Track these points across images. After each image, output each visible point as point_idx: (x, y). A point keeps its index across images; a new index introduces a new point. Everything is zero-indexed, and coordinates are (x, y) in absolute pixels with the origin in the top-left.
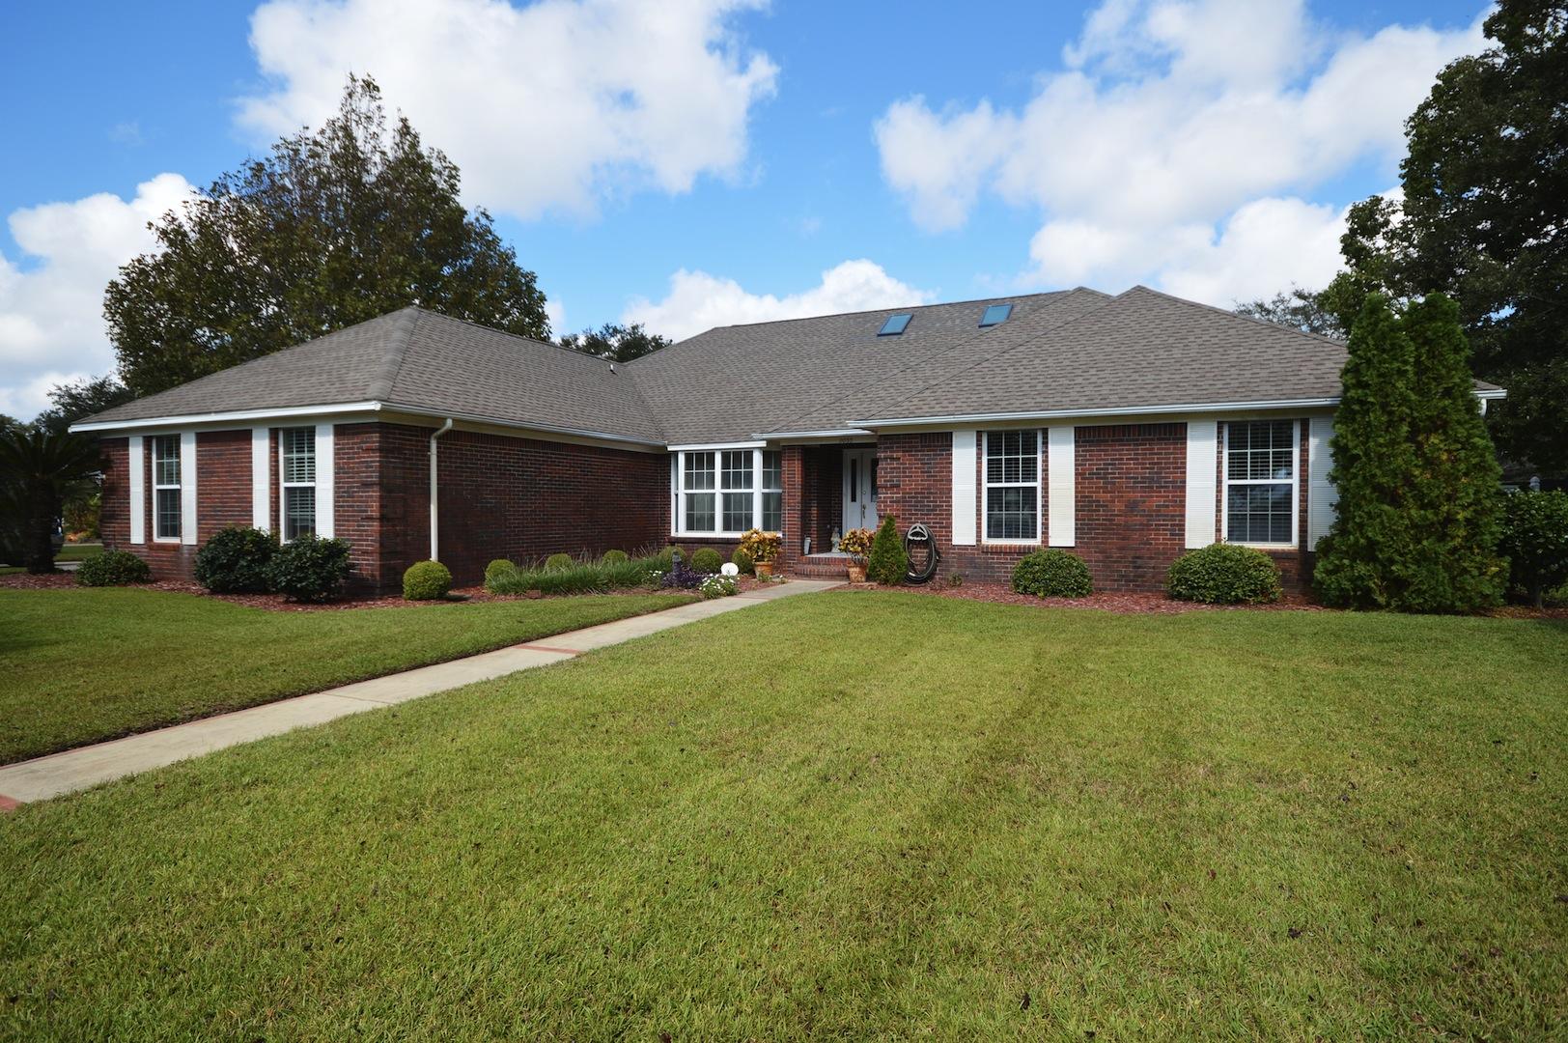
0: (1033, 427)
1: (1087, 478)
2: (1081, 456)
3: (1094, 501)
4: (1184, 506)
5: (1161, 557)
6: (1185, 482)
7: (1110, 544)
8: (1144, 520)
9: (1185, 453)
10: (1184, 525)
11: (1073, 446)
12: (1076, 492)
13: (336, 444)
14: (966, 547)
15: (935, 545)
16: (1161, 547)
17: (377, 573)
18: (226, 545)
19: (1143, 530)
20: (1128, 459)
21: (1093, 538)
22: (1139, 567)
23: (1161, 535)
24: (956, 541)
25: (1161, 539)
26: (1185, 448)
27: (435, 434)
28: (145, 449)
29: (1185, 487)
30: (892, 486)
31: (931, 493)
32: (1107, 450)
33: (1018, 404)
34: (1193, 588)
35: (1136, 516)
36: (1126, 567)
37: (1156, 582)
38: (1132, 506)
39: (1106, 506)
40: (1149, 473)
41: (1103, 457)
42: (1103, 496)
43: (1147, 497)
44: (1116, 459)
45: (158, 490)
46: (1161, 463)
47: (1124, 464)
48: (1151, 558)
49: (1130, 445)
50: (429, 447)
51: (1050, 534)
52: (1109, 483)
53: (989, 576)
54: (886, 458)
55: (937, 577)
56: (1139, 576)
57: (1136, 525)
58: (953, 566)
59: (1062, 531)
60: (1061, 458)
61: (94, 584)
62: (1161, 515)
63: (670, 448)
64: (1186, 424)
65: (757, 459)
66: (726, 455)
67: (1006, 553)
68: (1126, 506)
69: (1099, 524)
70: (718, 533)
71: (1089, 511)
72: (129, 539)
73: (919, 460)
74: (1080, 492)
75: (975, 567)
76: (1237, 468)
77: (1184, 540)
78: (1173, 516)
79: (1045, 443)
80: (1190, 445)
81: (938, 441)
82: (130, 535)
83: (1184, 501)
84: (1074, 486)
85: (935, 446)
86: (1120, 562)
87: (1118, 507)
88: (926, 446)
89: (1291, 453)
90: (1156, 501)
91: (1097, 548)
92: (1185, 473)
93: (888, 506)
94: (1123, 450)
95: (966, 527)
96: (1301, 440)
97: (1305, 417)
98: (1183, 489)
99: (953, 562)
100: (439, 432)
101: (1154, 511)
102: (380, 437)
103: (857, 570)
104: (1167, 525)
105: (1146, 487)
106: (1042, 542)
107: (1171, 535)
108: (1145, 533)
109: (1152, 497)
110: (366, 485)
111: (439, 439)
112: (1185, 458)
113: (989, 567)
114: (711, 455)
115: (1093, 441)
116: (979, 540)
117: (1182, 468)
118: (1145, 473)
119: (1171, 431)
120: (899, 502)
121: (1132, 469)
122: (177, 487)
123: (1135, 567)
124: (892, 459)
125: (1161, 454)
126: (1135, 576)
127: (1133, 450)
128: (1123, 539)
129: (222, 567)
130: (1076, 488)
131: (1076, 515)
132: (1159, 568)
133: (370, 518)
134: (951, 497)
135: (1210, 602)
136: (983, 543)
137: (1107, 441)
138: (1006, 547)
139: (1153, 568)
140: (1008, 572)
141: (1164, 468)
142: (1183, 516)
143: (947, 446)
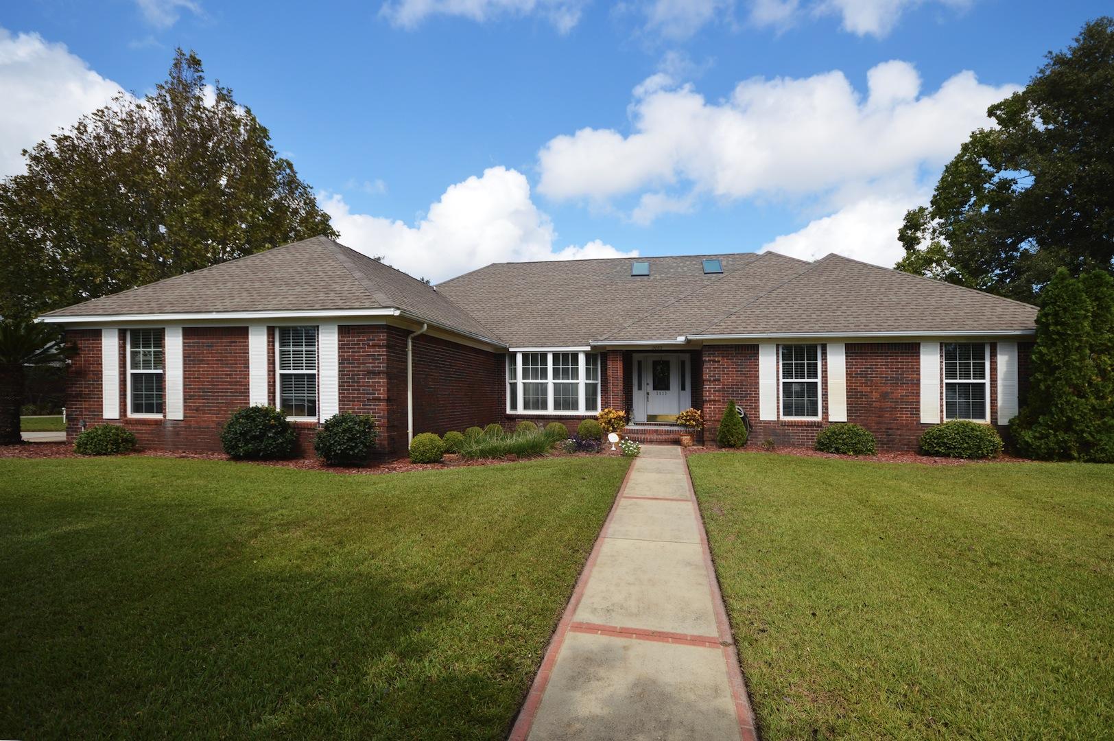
0: (816, 343)
1: (854, 377)
2: (849, 362)
3: (859, 392)
4: (919, 396)
5: (905, 428)
6: (919, 380)
7: (870, 420)
8: (893, 405)
9: (919, 362)
10: (919, 408)
11: (844, 356)
12: (847, 386)
13: (339, 341)
14: (769, 422)
15: (750, 421)
16: (904, 422)
17: (386, 442)
18: (254, 420)
19: (892, 411)
20: (881, 366)
21: (858, 416)
22: (890, 435)
23: (904, 414)
24: (763, 417)
25: (904, 417)
26: (919, 359)
27: (412, 335)
28: (120, 339)
29: (919, 384)
30: (715, 380)
31: (744, 385)
32: (867, 359)
33: (807, 327)
34: (950, 448)
35: (887, 402)
36: (881, 435)
37: (901, 445)
38: (884, 396)
39: (867, 395)
40: (896, 374)
41: (863, 364)
42: (864, 389)
43: (895, 390)
44: (874, 365)
45: (132, 374)
46: (903, 368)
47: (879, 368)
48: (898, 429)
49: (882, 356)
50: (407, 345)
51: (829, 413)
52: (869, 380)
53: (786, 442)
54: (709, 361)
55: (749, 442)
56: (891, 441)
57: (887, 408)
58: (761, 435)
59: (838, 412)
60: (836, 364)
61: (99, 454)
62: (904, 402)
63: (511, 350)
64: (919, 343)
65: (582, 359)
66: (556, 356)
67: (798, 426)
68: (880, 396)
69: (863, 407)
70: (551, 411)
71: (855, 398)
72: (102, 415)
73: (734, 362)
74: (849, 386)
75: (776, 436)
76: (951, 373)
77: (919, 417)
78: (911, 402)
79: (824, 354)
80: (922, 357)
81: (749, 350)
82: (102, 412)
83: (919, 393)
84: (845, 382)
85: (745, 354)
86: (877, 432)
87: (875, 396)
88: (738, 354)
89: (984, 363)
90: (900, 392)
91: (862, 422)
92: (919, 374)
93: (712, 394)
94: (878, 359)
95: (769, 408)
96: (991, 356)
97: (994, 343)
98: (918, 384)
99: (760, 432)
100: (415, 334)
101: (899, 399)
102: (387, 336)
103: (689, 437)
104: (908, 408)
105: (894, 383)
106: (823, 419)
107: (911, 414)
108: (894, 412)
109: (898, 390)
110: (371, 373)
111: (413, 339)
112: (919, 365)
113: (786, 435)
114: (544, 355)
115: (857, 353)
116: (778, 418)
117: (917, 371)
118: (893, 374)
119: (910, 348)
120: (720, 391)
121: (884, 371)
122: (160, 371)
123: (887, 435)
124: (714, 361)
125: (903, 362)
126: (888, 441)
127: (884, 359)
128: (879, 417)
129: (254, 438)
130: (847, 383)
131: (847, 401)
132: (903, 435)
133: (379, 399)
134: (759, 388)
135: (966, 458)
136: (781, 419)
137: (867, 353)
138: (798, 422)
139: (900, 435)
140: (800, 439)
141: (905, 371)
142: (919, 402)
143: (754, 353)
